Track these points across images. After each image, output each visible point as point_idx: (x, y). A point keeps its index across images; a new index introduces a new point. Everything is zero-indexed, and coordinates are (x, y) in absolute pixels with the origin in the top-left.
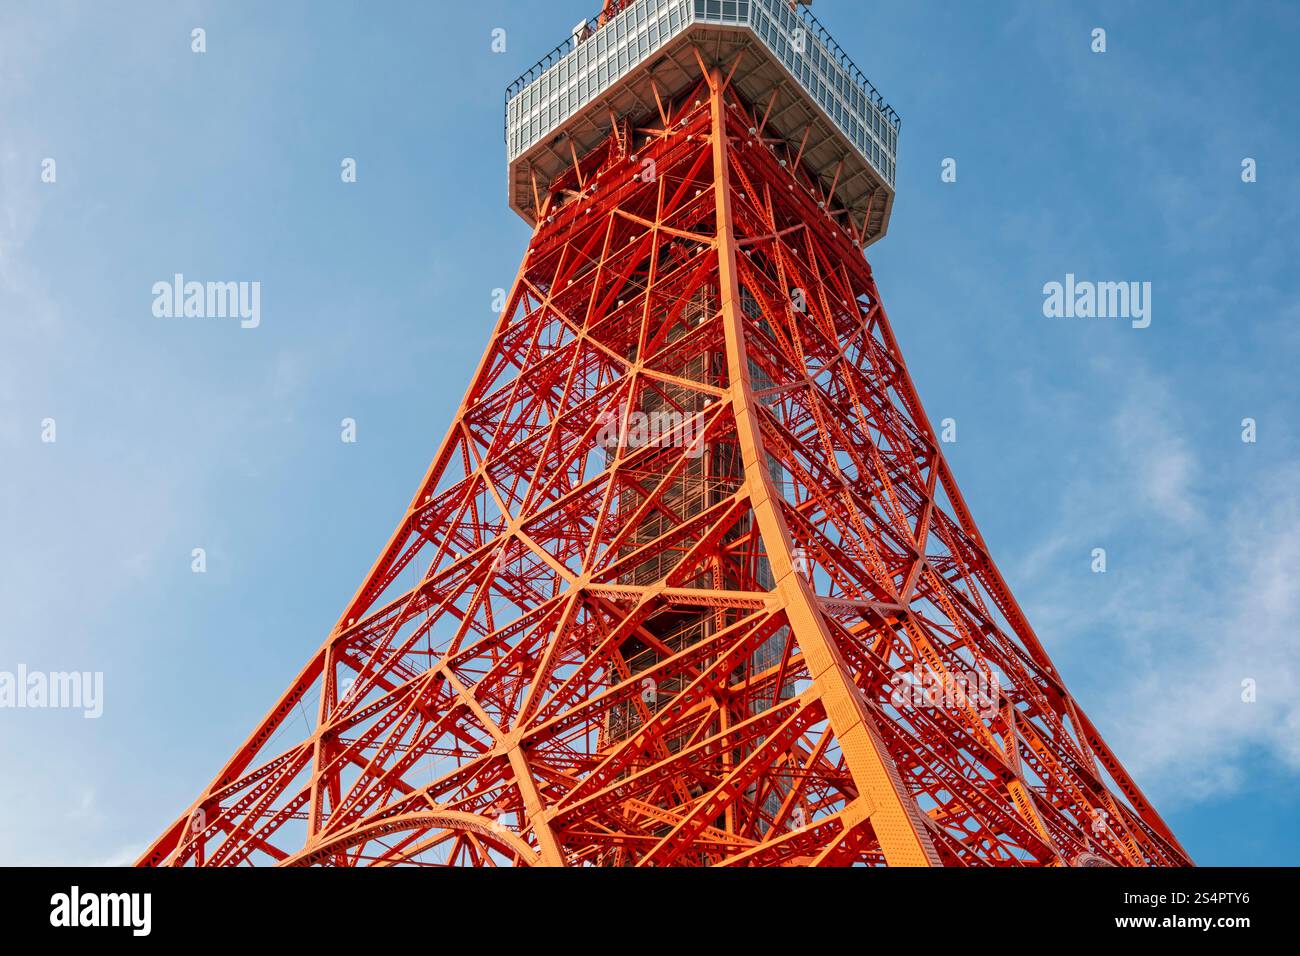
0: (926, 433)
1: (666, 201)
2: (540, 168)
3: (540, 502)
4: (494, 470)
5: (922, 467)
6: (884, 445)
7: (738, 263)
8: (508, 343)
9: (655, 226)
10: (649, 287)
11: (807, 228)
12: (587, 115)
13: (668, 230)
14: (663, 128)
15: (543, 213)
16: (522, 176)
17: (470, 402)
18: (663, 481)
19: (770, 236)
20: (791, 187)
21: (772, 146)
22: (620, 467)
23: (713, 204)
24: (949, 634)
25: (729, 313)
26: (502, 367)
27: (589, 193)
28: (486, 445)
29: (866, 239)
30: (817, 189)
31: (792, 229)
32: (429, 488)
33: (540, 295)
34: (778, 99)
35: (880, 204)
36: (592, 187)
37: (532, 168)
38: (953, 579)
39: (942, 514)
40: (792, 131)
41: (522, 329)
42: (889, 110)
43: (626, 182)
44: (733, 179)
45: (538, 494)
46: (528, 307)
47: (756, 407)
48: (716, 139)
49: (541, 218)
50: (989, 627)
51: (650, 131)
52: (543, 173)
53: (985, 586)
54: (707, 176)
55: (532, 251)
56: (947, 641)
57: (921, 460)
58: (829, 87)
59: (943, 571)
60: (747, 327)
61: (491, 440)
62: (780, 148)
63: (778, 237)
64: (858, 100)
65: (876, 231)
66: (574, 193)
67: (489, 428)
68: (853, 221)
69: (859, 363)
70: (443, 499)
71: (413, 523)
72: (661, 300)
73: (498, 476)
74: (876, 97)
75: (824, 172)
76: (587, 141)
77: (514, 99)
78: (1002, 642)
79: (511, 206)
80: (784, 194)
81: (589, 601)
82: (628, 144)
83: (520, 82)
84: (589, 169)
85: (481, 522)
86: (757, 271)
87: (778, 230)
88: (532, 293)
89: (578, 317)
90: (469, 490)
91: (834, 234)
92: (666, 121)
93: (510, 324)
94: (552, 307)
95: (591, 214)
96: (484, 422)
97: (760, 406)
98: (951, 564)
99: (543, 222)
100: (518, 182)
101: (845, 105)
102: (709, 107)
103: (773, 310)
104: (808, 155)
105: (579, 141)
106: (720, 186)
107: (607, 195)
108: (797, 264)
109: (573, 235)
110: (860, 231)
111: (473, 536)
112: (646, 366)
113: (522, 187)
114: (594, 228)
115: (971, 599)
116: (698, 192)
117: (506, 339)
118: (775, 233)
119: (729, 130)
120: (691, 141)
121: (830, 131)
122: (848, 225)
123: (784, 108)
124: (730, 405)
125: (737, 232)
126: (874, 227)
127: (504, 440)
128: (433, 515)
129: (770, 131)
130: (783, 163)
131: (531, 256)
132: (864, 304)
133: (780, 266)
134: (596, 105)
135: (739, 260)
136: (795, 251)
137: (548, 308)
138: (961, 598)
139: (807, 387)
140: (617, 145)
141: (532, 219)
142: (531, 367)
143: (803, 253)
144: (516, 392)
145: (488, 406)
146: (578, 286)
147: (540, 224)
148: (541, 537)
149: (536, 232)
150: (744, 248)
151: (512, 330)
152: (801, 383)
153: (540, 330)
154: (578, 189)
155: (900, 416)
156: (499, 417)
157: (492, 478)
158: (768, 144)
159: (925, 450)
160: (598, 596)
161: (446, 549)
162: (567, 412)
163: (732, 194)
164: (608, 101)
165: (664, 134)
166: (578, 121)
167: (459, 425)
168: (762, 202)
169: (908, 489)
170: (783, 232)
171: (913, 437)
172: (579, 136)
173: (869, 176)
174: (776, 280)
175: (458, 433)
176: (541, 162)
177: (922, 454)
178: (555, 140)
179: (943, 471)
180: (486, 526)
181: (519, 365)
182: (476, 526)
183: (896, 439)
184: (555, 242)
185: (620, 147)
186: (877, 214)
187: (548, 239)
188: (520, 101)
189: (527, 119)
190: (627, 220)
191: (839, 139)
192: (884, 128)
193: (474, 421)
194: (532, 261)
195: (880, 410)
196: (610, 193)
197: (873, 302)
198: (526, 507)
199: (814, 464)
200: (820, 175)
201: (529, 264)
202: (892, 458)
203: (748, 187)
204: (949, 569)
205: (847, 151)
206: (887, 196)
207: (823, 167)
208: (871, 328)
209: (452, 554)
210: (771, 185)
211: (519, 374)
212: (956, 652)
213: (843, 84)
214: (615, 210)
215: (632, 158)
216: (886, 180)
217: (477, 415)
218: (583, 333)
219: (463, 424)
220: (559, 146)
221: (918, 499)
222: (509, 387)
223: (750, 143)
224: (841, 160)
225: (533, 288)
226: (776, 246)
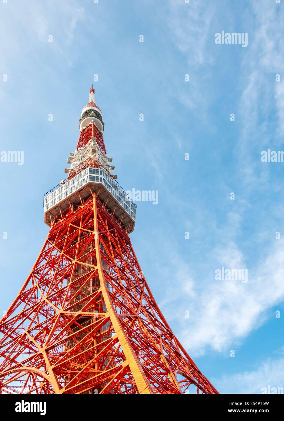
0: (142, 276)
1: (82, 222)
2: (52, 214)
3: (51, 292)
4: (40, 285)
5: (141, 284)
6: (133, 279)
8: (44, 255)
9: (80, 228)
10: (78, 242)
11: (115, 229)
13: (83, 229)
14: (82, 206)
15: (53, 224)
16: (48, 216)
17: (34, 269)
18: (81, 287)
20: (112, 220)
22: (71, 284)
23: (93, 223)
24: (147, 322)
25: (97, 249)
26: (42, 260)
27: (64, 220)
28: (38, 279)
29: (129, 232)
30: (118, 221)
31: (112, 230)
32: (23, 289)
33: (52, 244)
34: (109, 200)
35: (132, 224)
36: (65, 219)
37: (50, 214)
38: (148, 309)
39: (146, 294)
40: (112, 207)
41: (47, 251)
42: (134, 204)
43: (73, 218)
44: (98, 218)
45: (51, 290)
46: (49, 246)
47: (103, 270)
48: (94, 209)
50: (156, 320)
51: (79, 206)
53: (155, 310)
54: (92, 217)
55: (50, 233)
56: (147, 323)
57: (141, 282)
58: (121, 198)
59: (146, 307)
60: (101, 252)
61: (39, 278)
62: (109, 211)
64: (127, 201)
65: (131, 230)
66: (60, 220)
67: (39, 275)
68: (126, 228)
69: (127, 260)
70: (27, 292)
71: (19, 298)
72: (81, 245)
75: (119, 217)
76: (64, 208)
77: (46, 197)
78: (159, 323)
79: (45, 222)
80: (110, 221)
81: (63, 316)
82: (73, 209)
83: (47, 193)
84: (64, 214)
85: (36, 297)
86: (103, 239)
88: (50, 243)
89: (61, 249)
90: (33, 290)
91: (122, 231)
92: (83, 204)
93: (44, 250)
94: (55, 246)
95: (64, 225)
96: (38, 273)
97: (104, 270)
98: (148, 306)
99: (53, 226)
100: (47, 217)
102: (93, 201)
103: (107, 248)
104: (116, 213)
105: (61, 208)
106: (95, 219)
108: (113, 237)
109: (60, 230)
110: (127, 230)
111: (34, 301)
112: (77, 260)
113: (48, 218)
114: (65, 228)
115: (152, 313)
116: (90, 221)
117: (43, 254)
118: (108, 230)
119: (97, 207)
120: (88, 209)
121: (121, 208)
122: (125, 229)
123: (110, 202)
124: (97, 270)
125: (99, 230)
126: (131, 229)
127: (43, 277)
128: (24, 295)
129: (107, 207)
130: (110, 214)
132: (128, 247)
133: (109, 238)
134: (66, 200)
135: (100, 237)
136: (113, 235)
137: (54, 247)
138: (150, 313)
139: (115, 266)
141: (50, 226)
142: (49, 260)
143: (114, 235)
144: (46, 266)
145: (39, 269)
146: (61, 242)
147: (52, 227)
148: (51, 300)
149: (51, 229)
150: (101, 234)
151: (45, 252)
152: (114, 265)
153: (52, 252)
154: (61, 219)
155: (136, 272)
156: (41, 272)
157: (39, 287)
158: (106, 210)
160: (65, 314)
161: (28, 304)
162: (58, 271)
163: (98, 221)
164: (69, 199)
165: (82, 207)
166: (62, 203)
167: (31, 274)
168: (105, 223)
169: (138, 289)
170: (110, 230)
172: (62, 207)
173: (130, 218)
174: (108, 241)
175: (31, 276)
176: (52, 213)
177: (141, 281)
178: (55, 208)
179: (146, 285)
180: (38, 298)
181: (46, 260)
182: (35, 298)
183: (135, 277)
184: (55, 231)
185: (71, 210)
186: (131, 227)
187: (54, 230)
189: (49, 202)
190: (73, 227)
191: (123, 210)
192: (133, 207)
193: (35, 273)
195: (132, 271)
196: (69, 220)
197: (130, 246)
198: (48, 294)
199: (117, 283)
201: (49, 236)
202: (135, 282)
203: (102, 220)
205: (124, 212)
206: (134, 222)
207: (119, 216)
208: (130, 252)
209: (29, 305)
210: (107, 219)
211: (46, 262)
212: (149, 326)
214: (70, 224)
215: (74, 212)
216: (133, 219)
217: (36, 271)
218: (62, 253)
220: (57, 209)
221: (140, 291)
222: (44, 265)
223: (102, 210)
224: (123, 214)
225: (50, 242)
226: (108, 233)
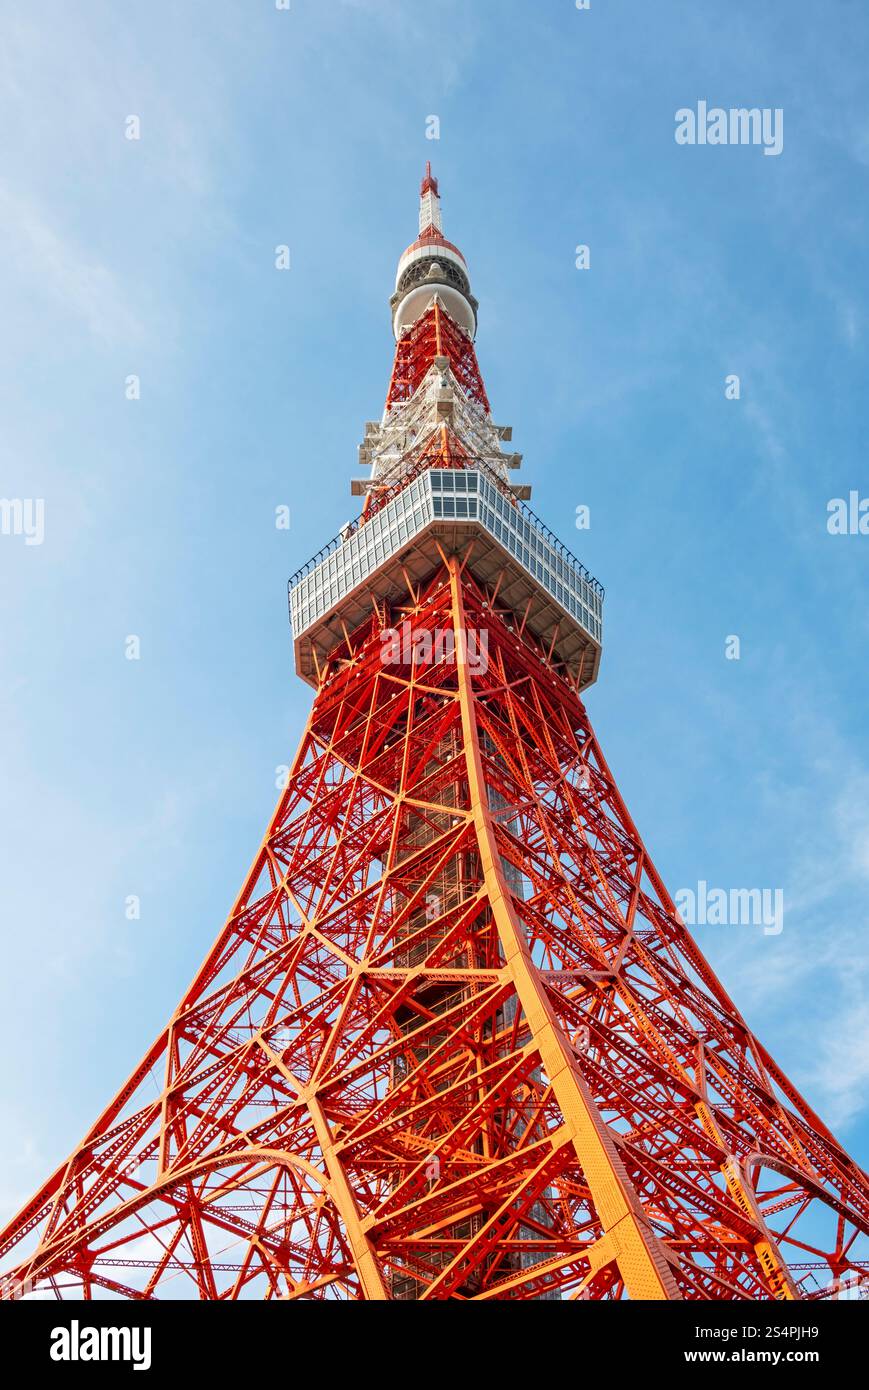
0: (633, 835)
2: (318, 643)
3: (331, 904)
4: (294, 883)
5: (630, 862)
6: (599, 846)
7: (477, 710)
8: (300, 783)
9: (411, 685)
10: (408, 734)
11: (532, 679)
12: (353, 598)
13: (420, 687)
14: (415, 607)
15: (323, 679)
16: (305, 650)
17: (273, 831)
18: (423, 885)
19: (502, 688)
20: (518, 648)
21: (502, 616)
22: (390, 875)
25: (470, 752)
26: (296, 802)
27: (358, 661)
28: (287, 863)
29: (581, 685)
30: (540, 648)
31: (520, 681)
32: (244, 899)
33: (323, 744)
34: (505, 578)
35: (590, 656)
36: (361, 656)
37: (312, 643)
38: (656, 949)
39: (646, 897)
40: (517, 603)
41: (311, 771)
42: (594, 582)
45: (329, 898)
46: (315, 753)
47: (493, 824)
48: (456, 613)
49: (321, 683)
50: (686, 983)
51: (404, 609)
52: (322, 647)
53: (682, 952)
55: (316, 709)
57: (630, 857)
58: (545, 566)
59: (649, 943)
60: (485, 761)
61: (290, 858)
62: (509, 617)
63: (509, 688)
64: (569, 576)
65: (589, 678)
66: (347, 661)
67: (289, 850)
68: (570, 671)
70: (255, 908)
71: (233, 927)
72: (418, 744)
73: (297, 888)
74: (583, 572)
75: (545, 634)
76: (356, 618)
77: (295, 588)
78: (696, 994)
79: (297, 674)
80: (513, 654)
81: (368, 981)
82: (387, 620)
83: (299, 574)
84: (357, 641)
85: (287, 924)
86: (492, 717)
87: (509, 682)
88: (317, 742)
89: (353, 759)
90: (275, 900)
91: (554, 683)
92: (416, 600)
93: (302, 767)
94: (333, 753)
95: (360, 677)
96: (285, 845)
97: (497, 823)
98: (656, 937)
99: (323, 686)
100: (302, 655)
101: (559, 580)
102: (449, 587)
103: (506, 747)
104: (531, 621)
105: (348, 619)
107: (372, 662)
108: (524, 708)
109: (347, 695)
110: (576, 679)
111: (280, 935)
112: (407, 796)
113: (306, 659)
114: (364, 688)
115: (671, 963)
117: (299, 779)
118: (506, 685)
119: (466, 605)
120: (437, 615)
121: (548, 601)
122: (566, 675)
123: (510, 585)
124: (472, 824)
125: (475, 687)
126: (587, 675)
127: (300, 858)
128: (248, 920)
129: (499, 604)
130: (511, 628)
131: (315, 713)
132: (581, 737)
133: (511, 711)
134: (360, 590)
135: (477, 708)
136: (522, 698)
137: (330, 754)
138: (663, 963)
139: (535, 806)
140: (378, 621)
141: (315, 683)
142: (319, 800)
143: (530, 700)
144: (308, 821)
145: (287, 833)
146: (353, 735)
147: (321, 688)
148: (331, 934)
149: (317, 694)
150: (481, 699)
151: (303, 772)
152: (533, 803)
153: (325, 770)
154: (350, 658)
155: (611, 823)
156: (295, 842)
157: (292, 889)
158: (498, 614)
159: (633, 848)
160: (375, 977)
161: (259, 946)
162: (349, 833)
164: (369, 587)
165: (415, 611)
166: (346, 603)
167: (265, 849)
168: (496, 661)
169: (619, 880)
170: (512, 684)
171: (623, 839)
172: (348, 615)
173: (580, 635)
174: (507, 721)
175: (264, 856)
176: (319, 638)
177: (631, 852)
178: (328, 620)
179: (647, 864)
180: (290, 926)
181: (309, 799)
182: (283, 927)
183: (607, 839)
184: (333, 701)
185: (381, 623)
186: (589, 665)
187: (327, 699)
188: (300, 590)
189: (306, 604)
190: (388, 681)
191: (555, 608)
192: (591, 596)
193: (277, 845)
194: (317, 716)
195: (595, 820)
196: (375, 660)
197: (588, 735)
198: (319, 910)
200: (541, 636)
201: (314, 720)
202: (606, 856)
204: (655, 940)
205: (562, 617)
206: (595, 650)
207: (545, 629)
208: (587, 755)
209: (264, 949)
210: (502, 646)
211: (310, 806)
212: (658, 1005)
213: (557, 563)
214: (379, 673)
216: (594, 638)
217: (279, 840)
218: (358, 772)
219: (268, 848)
220: (333, 625)
221: (627, 888)
222: (302, 818)
223: (483, 615)
224: (558, 624)
225: (317, 738)
226: (508, 696)
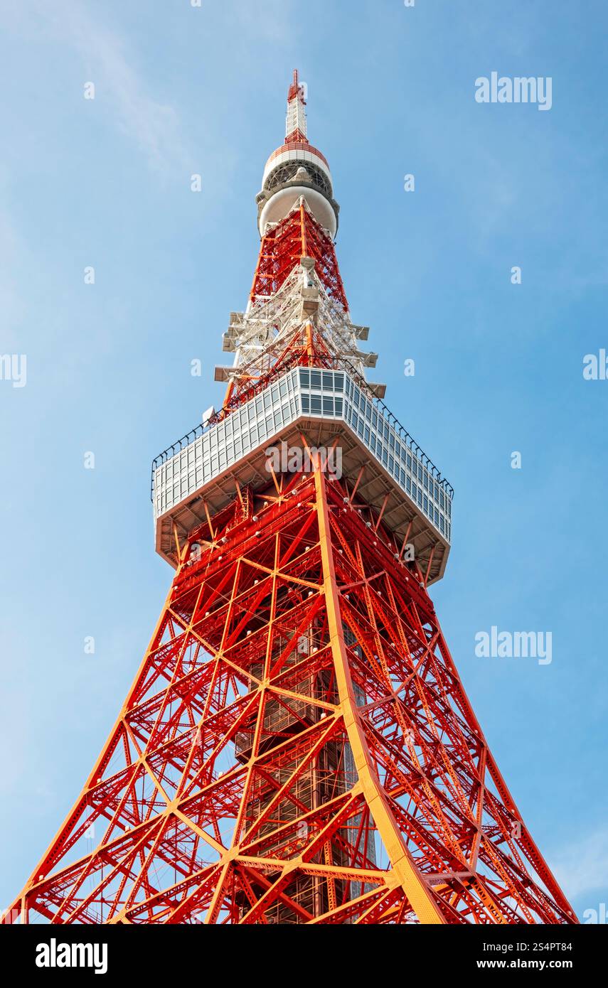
0: (476, 731)
1: (282, 553)
2: (180, 523)
3: (191, 787)
4: (152, 760)
5: (474, 756)
7: (340, 604)
8: (158, 659)
9: (274, 573)
10: (271, 622)
11: (387, 574)
12: (218, 483)
13: (282, 575)
14: (277, 496)
15: (182, 557)
16: (167, 529)
17: (130, 705)
18: (292, 776)
19: (361, 582)
20: (375, 543)
21: (360, 511)
22: (256, 763)
23: (320, 557)
24: (500, 888)
25: (336, 645)
26: (154, 678)
27: (220, 544)
28: (145, 740)
29: (429, 580)
30: (393, 544)
31: (376, 576)
32: (99, 773)
33: (183, 623)
34: (364, 474)
35: (439, 554)
36: (223, 539)
37: (174, 522)
38: (497, 842)
39: (491, 795)
40: (374, 498)
41: (169, 648)
42: (445, 483)
43: (249, 537)
44: (334, 538)
45: (189, 782)
46: (172, 631)
47: (361, 720)
48: (320, 507)
49: (181, 562)
50: (528, 882)
51: (267, 497)
52: (184, 527)
53: (522, 849)
54: (313, 535)
55: (176, 588)
56: (497, 892)
57: (472, 752)
58: (402, 466)
59: (490, 836)
60: (350, 656)
61: (148, 736)
62: (366, 511)
63: (367, 583)
64: (424, 477)
65: (436, 575)
66: (208, 543)
67: (144, 725)
68: (419, 567)
69: (424, 676)
70: (111, 782)
71: (87, 800)
72: (279, 631)
73: (155, 765)
74: (435, 472)
75: (397, 530)
76: (218, 502)
77: (160, 468)
78: (537, 894)
79: (156, 551)
81: (237, 868)
82: (250, 507)
83: (164, 454)
84: (220, 524)
85: (139, 798)
86: (353, 610)
87: (367, 577)
88: (176, 621)
89: (214, 640)
90: (132, 773)
91: (407, 579)
92: (279, 490)
93: (160, 644)
94: (193, 633)
95: (221, 561)
96: (141, 721)
97: (363, 719)
98: (496, 832)
99: (183, 565)
100: (163, 533)
101: (413, 479)
102: (313, 481)
103: (365, 639)
104: (386, 517)
105: (211, 503)
106: (324, 544)
107: (234, 547)
108: (381, 602)
109: (208, 577)
110: (424, 574)
111: (132, 809)
112: (272, 684)
113: (166, 537)
114: (226, 571)
115: (514, 861)
116: (307, 548)
117: (157, 655)
118: (365, 579)
119: (329, 500)
120: (301, 508)
121: (403, 499)
122: (416, 571)
123: (368, 481)
124: (341, 718)
125: (339, 581)
126: (434, 571)
127: (159, 737)
128: (103, 793)
129: (358, 500)
130: (369, 524)
131: (174, 592)
132: (428, 631)
133: (369, 606)
134: (225, 477)
135: (342, 603)
136: (379, 593)
137: (190, 633)
138: (507, 861)
139: (393, 701)
140: (241, 507)
141: (174, 562)
142: (178, 680)
143: (385, 595)
144: (168, 697)
145: (144, 709)
146: (215, 617)
147: (180, 567)
148: (189, 813)
149: (177, 573)
150: (343, 592)
151: (162, 649)
152: (390, 698)
153: (185, 649)
154: (210, 540)
155: (459, 721)
156: (155, 717)
157: (150, 765)
158: (357, 509)
159: (475, 744)
160: (245, 865)
161: (116, 822)
162: (209, 717)
163: (333, 550)
164: (234, 473)
165: (279, 500)
166: (211, 488)
167: (121, 723)
168: (355, 556)
169: (465, 776)
170: (370, 579)
171: (467, 734)
172: (211, 499)
173: (431, 533)
174: (366, 614)
175: (121, 730)
176: (180, 519)
177: (473, 747)
178: (191, 502)
179: (490, 762)
180: (144, 802)
181: (168, 678)
182: (135, 801)
183: (455, 736)
184: (194, 581)
185: (244, 509)
186: (436, 562)
187: (188, 579)
188: (164, 470)
189: (170, 484)
190: (251, 567)
191: (409, 506)
192: (442, 496)
193: (133, 720)
194: (176, 595)
195: (443, 714)
196: (237, 545)
197: (435, 630)
198: (181, 791)
200: (394, 532)
201: (173, 598)
202: (451, 749)
203: (344, 544)
204: (494, 835)
205: (415, 514)
206: (444, 548)
207: (397, 525)
208: (433, 649)
209: (123, 827)
210: (360, 541)
211: (168, 685)
212: (503, 900)
213: (412, 463)
214: (241, 558)
215: (254, 518)
216: (444, 537)
217: (135, 715)
218: (220, 655)
219: (125, 722)
220: (196, 506)
221: (471, 782)
222: (161, 695)
223: (345, 510)
224: (411, 521)
225: (177, 617)
226: (366, 590)
